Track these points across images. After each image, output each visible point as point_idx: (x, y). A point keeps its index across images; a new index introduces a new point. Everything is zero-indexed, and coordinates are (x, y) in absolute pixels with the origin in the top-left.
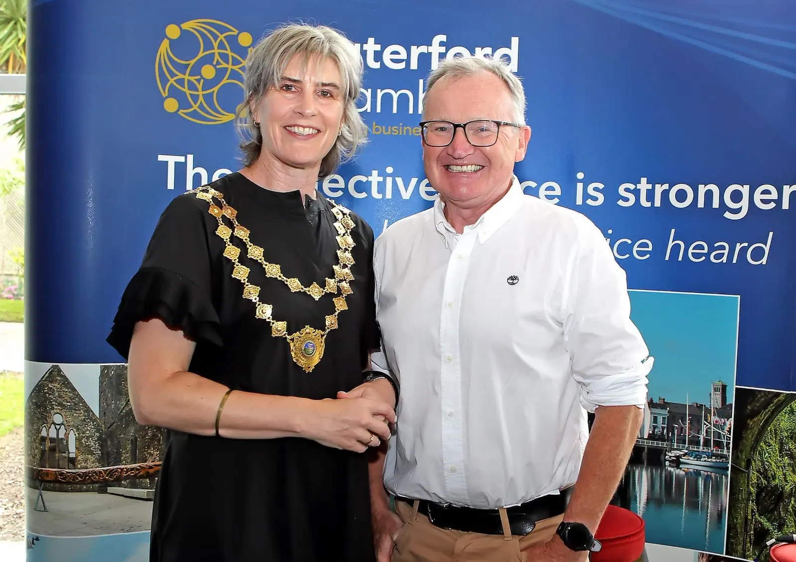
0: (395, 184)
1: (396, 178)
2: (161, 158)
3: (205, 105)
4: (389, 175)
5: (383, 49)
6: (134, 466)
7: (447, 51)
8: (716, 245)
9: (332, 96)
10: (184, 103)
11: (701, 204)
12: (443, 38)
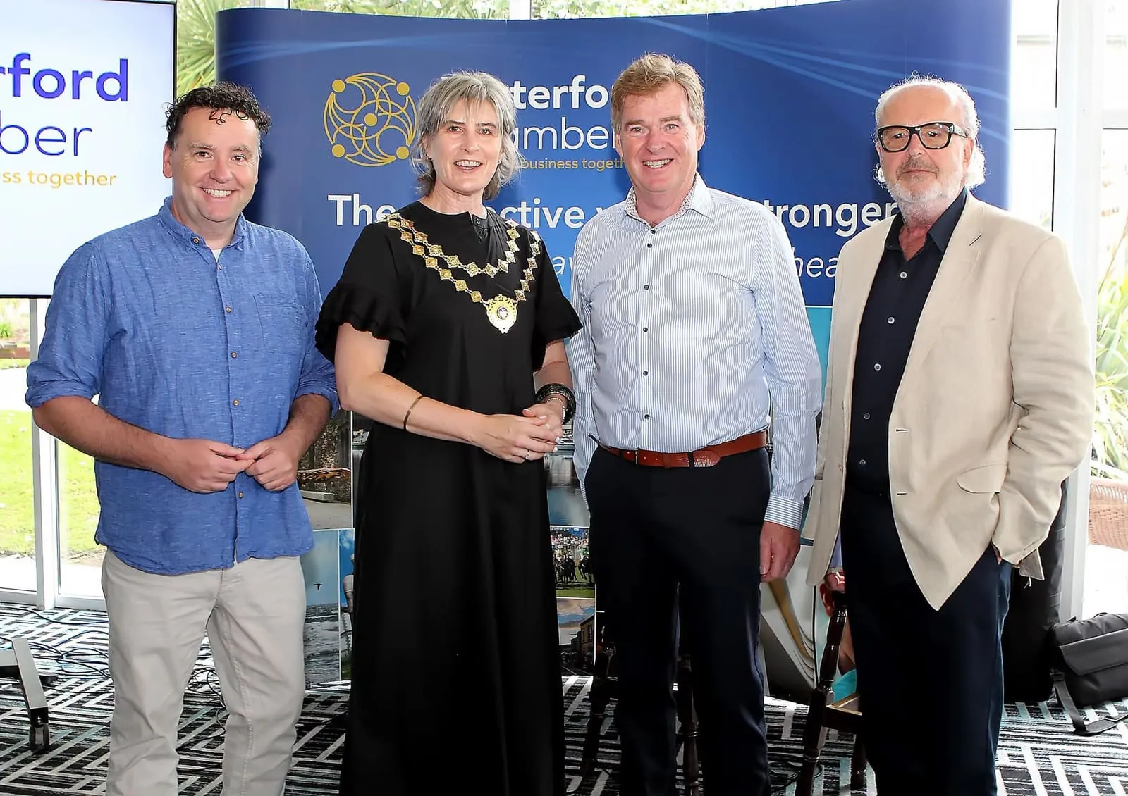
0: (542, 214)
1: (543, 209)
2: (331, 198)
3: (369, 149)
4: (537, 206)
5: (528, 91)
6: (311, 471)
7: (586, 90)
8: (830, 261)
9: (491, 133)
10: (350, 149)
11: (816, 223)
12: (582, 78)
